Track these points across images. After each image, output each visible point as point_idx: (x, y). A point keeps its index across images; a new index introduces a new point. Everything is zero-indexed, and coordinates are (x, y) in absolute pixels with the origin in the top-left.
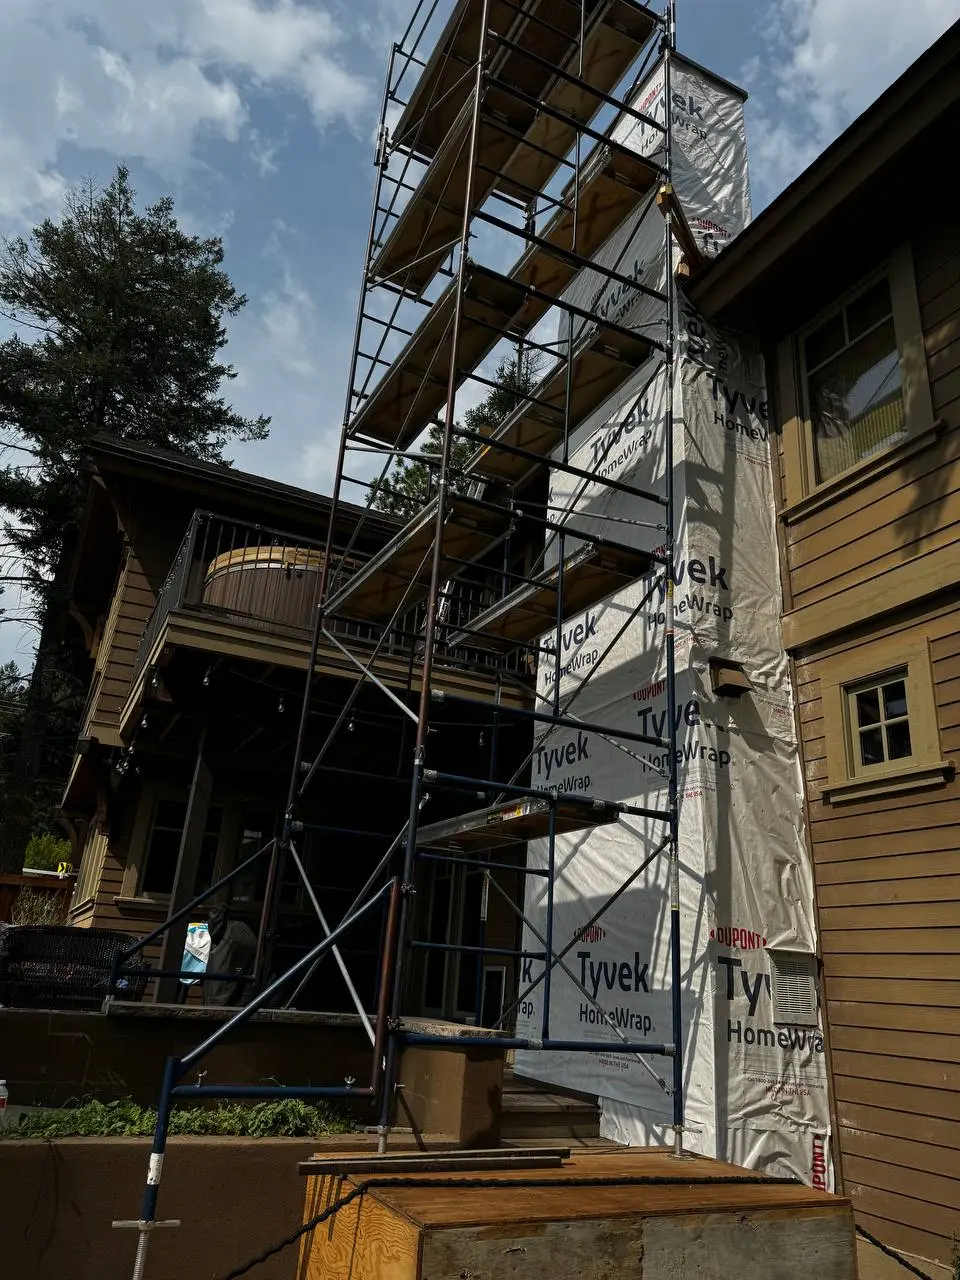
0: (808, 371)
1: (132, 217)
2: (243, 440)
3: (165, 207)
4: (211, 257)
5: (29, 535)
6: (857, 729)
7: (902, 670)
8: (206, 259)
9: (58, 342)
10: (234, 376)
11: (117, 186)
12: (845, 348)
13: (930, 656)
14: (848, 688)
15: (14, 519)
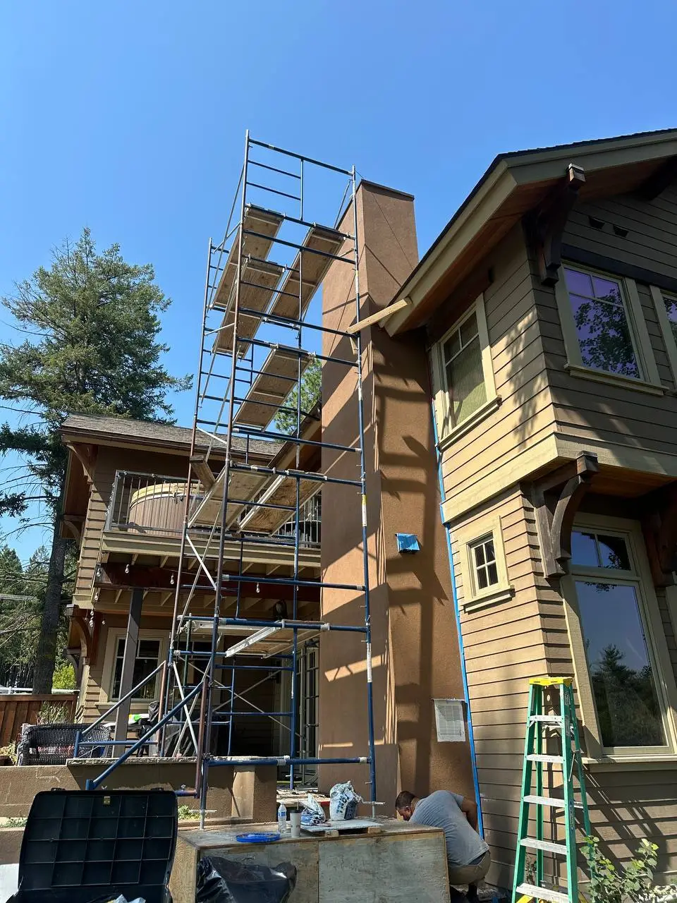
0: (446, 363)
1: (95, 258)
2: (177, 391)
3: (116, 249)
4: (147, 277)
5: (44, 467)
6: (476, 569)
7: (490, 535)
8: (144, 279)
9: (54, 341)
10: (168, 350)
11: (84, 240)
12: (460, 351)
13: (501, 526)
14: (471, 545)
15: (33, 459)
